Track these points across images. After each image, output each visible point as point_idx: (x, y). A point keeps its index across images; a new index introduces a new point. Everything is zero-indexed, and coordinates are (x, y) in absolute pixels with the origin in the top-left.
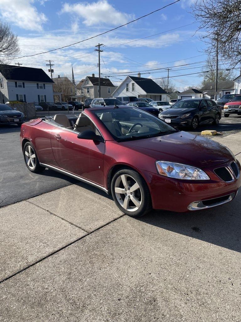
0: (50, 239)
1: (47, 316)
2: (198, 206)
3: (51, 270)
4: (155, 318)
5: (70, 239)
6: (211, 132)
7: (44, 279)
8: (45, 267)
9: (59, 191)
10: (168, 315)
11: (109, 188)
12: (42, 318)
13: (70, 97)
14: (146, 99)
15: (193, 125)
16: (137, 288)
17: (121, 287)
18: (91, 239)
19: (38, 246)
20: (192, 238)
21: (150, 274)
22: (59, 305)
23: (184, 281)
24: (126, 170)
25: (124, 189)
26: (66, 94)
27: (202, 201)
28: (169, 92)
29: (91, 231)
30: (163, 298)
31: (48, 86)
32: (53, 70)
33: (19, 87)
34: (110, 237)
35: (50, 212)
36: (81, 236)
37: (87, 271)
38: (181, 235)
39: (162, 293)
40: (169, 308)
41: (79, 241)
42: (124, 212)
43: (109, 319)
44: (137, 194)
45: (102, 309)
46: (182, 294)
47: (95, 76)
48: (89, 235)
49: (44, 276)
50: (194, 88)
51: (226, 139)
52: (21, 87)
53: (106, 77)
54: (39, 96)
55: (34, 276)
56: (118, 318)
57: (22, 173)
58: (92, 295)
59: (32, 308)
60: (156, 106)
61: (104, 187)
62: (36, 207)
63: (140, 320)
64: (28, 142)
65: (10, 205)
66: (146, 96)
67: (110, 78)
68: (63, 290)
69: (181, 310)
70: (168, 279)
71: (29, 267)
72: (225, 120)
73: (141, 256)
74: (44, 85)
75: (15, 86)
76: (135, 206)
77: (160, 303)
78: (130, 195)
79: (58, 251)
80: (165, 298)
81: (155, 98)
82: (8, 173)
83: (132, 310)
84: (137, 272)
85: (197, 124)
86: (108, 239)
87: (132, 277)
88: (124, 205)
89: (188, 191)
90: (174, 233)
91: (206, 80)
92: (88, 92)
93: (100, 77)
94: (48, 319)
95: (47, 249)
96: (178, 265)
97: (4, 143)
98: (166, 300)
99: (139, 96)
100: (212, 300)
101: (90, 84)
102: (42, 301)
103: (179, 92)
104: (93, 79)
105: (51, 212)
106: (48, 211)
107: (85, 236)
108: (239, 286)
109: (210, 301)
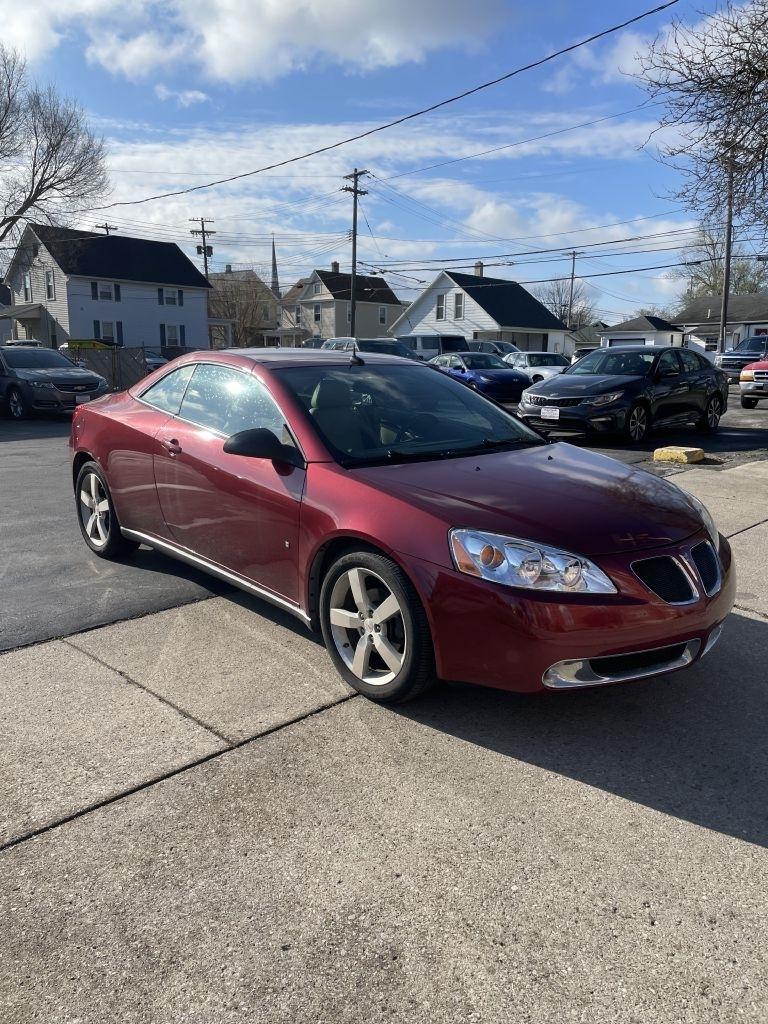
0: (109, 757)
1: (55, 984)
2: (579, 675)
3: (95, 850)
4: (384, 1009)
5: (172, 759)
6: (686, 453)
7: (69, 873)
8: (78, 838)
9: (167, 617)
10: (427, 1004)
11: (313, 611)
12: (39, 988)
13: (260, 332)
14: (497, 344)
15: (632, 427)
16: (347, 916)
17: (298, 909)
18: (235, 762)
19: (70, 777)
20: (552, 774)
21: (398, 876)
22: (97, 954)
23: (498, 903)
24: (361, 555)
25: (356, 615)
26: (248, 325)
27: (590, 661)
28: (575, 326)
29: (242, 739)
30: (424, 950)
31: (194, 297)
32: (210, 248)
33: (102, 297)
34: (295, 760)
35: (127, 677)
36: (208, 753)
37: (203, 859)
38: (522, 764)
39: (423, 935)
40: (436, 984)
41: (199, 767)
42: (353, 686)
43: (242, 1003)
44: (393, 630)
45: (225, 973)
46: (483, 942)
47: (342, 270)
48: (233, 751)
49: (70, 864)
50: (657, 315)
51: (731, 476)
52: (110, 298)
53: (375, 273)
54: (162, 327)
55: (41, 864)
56: (270, 1002)
57: (66, 558)
58: (205, 928)
59: (15, 955)
60: (525, 367)
61: (299, 607)
62: (89, 661)
63: (335, 1011)
64: (89, 464)
65: (11, 650)
66: (499, 335)
67: (386, 277)
68: (118, 911)
69: (472, 991)
70: (450, 896)
71: (29, 836)
72: (742, 418)
73: (380, 822)
74: (181, 293)
75: (90, 294)
76: (386, 668)
77: (411, 963)
78: (373, 633)
79: (126, 794)
80: (431, 951)
81: (525, 343)
82: (27, 555)
83: (319, 980)
84: (356, 869)
85: (644, 427)
86: (290, 766)
87: (340, 882)
88: (357, 664)
89: (548, 629)
90: (499, 755)
91: (695, 289)
92: (317, 318)
93: (354, 272)
94: (56, 991)
95: (94, 788)
96: (490, 853)
97: (31, 465)
98: (432, 958)
99: (476, 335)
100: (576, 965)
101: (326, 294)
102: (49, 939)
103: (605, 326)
104: (333, 279)
105: (131, 676)
106: (121, 673)
107: (220, 753)
108: (673, 927)
109: (570, 969)
